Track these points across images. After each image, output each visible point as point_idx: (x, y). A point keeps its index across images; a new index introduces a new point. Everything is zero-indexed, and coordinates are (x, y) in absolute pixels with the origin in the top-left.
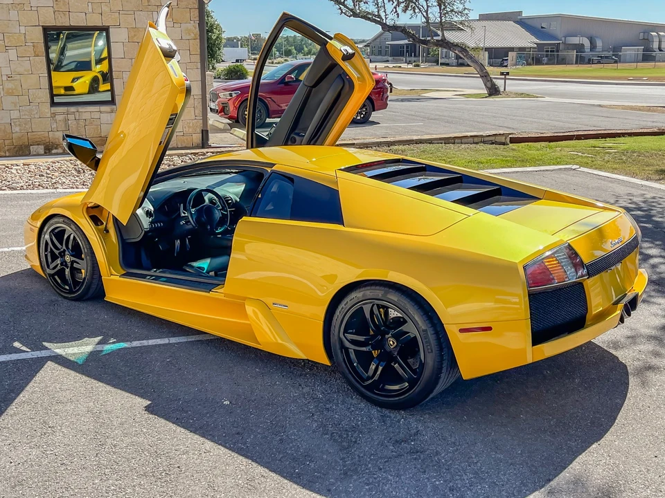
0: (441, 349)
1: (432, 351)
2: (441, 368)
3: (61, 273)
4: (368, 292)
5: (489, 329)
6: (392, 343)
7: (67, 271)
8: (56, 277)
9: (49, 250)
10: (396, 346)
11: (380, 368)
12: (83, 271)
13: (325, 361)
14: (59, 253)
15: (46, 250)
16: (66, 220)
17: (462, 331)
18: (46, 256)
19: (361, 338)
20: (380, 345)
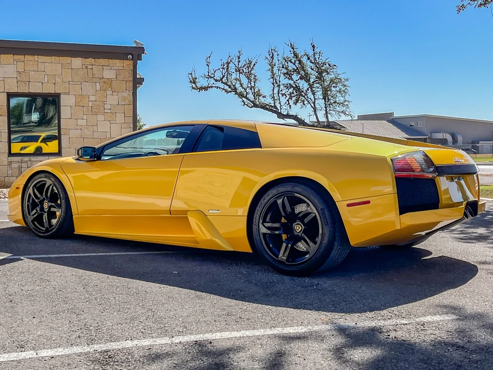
0: (334, 223)
1: (328, 224)
2: (335, 237)
3: (39, 219)
4: (281, 189)
5: (368, 202)
6: (298, 228)
7: (45, 215)
8: (35, 222)
9: (31, 201)
10: (302, 229)
11: (290, 245)
12: (58, 214)
13: (247, 249)
14: (39, 202)
15: (28, 201)
16: (47, 174)
17: (349, 205)
18: (28, 205)
19: (277, 225)
20: (288, 229)
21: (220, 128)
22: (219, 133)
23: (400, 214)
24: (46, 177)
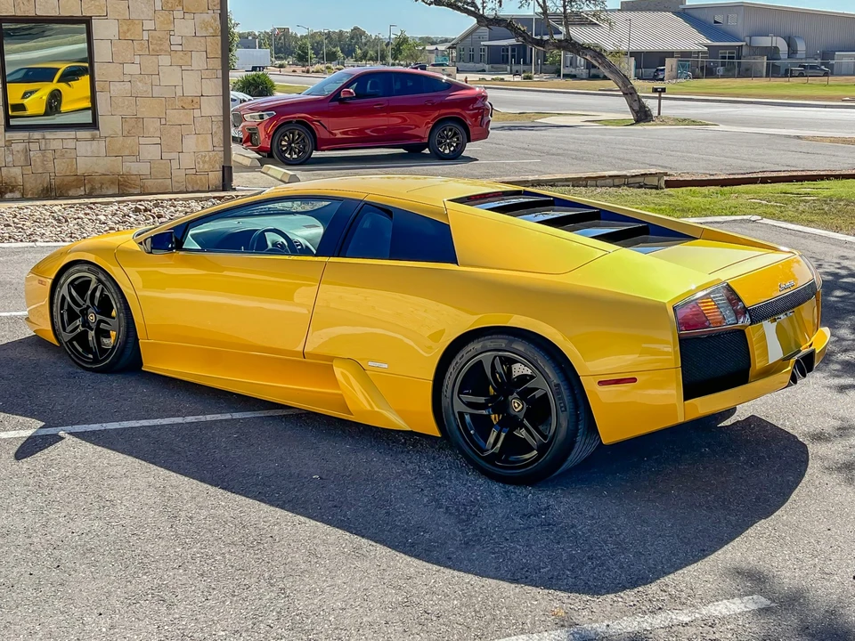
0: (576, 407)
1: (566, 410)
2: (578, 429)
3: (82, 339)
4: (489, 343)
5: (634, 380)
6: (517, 406)
7: (92, 334)
8: (74, 342)
9: (66, 307)
10: (523, 408)
11: (503, 435)
12: (113, 334)
13: (434, 431)
14: (80, 311)
15: (62, 308)
16: (92, 268)
17: (601, 383)
18: (62, 315)
19: (482, 400)
20: (502, 407)
21: (387, 211)
22: (385, 219)
23: (685, 399)
24: (89, 271)
